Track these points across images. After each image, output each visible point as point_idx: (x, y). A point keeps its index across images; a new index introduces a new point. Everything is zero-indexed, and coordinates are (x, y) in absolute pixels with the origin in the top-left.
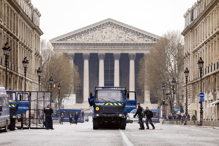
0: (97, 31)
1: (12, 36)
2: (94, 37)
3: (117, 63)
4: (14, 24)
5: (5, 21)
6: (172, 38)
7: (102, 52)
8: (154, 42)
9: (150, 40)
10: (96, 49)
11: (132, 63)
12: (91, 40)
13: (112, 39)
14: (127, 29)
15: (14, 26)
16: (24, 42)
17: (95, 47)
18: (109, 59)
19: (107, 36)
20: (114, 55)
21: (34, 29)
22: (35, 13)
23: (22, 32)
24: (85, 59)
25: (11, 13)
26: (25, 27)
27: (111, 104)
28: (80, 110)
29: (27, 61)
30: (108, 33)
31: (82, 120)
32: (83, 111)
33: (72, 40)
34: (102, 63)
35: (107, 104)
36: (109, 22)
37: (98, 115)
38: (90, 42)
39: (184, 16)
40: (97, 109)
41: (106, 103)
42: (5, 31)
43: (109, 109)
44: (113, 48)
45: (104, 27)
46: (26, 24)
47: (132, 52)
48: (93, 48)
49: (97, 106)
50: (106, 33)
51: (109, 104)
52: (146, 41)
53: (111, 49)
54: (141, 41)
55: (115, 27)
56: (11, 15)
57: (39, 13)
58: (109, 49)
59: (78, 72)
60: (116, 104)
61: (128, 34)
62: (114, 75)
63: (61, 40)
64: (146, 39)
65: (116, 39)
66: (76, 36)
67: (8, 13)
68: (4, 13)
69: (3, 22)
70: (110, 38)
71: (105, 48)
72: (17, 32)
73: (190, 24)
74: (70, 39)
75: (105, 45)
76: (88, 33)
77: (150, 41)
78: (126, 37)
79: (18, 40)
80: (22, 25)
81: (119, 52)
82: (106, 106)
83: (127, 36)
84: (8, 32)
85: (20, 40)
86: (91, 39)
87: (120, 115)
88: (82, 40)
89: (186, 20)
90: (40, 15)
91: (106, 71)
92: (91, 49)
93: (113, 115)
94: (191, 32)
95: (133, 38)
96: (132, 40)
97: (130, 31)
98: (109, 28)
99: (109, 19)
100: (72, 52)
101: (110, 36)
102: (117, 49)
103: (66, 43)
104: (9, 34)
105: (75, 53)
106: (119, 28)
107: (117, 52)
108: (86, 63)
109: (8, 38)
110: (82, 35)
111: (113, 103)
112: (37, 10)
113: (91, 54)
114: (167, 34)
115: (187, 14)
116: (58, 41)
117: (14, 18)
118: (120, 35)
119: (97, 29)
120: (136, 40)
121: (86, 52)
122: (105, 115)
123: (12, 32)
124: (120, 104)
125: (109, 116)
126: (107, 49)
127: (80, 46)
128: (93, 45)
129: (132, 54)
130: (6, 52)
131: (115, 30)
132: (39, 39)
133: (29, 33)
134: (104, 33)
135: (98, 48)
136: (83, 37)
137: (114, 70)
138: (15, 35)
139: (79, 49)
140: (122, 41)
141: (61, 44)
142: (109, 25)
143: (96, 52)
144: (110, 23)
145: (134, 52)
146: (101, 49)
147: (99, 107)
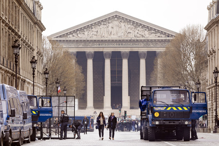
0: (102, 26)
1: (14, 32)
2: (99, 33)
3: (125, 63)
4: (16, 18)
5: (6, 15)
6: (193, 33)
7: (108, 49)
8: (168, 38)
9: (162, 35)
10: (101, 46)
11: (143, 63)
12: (95, 37)
13: (119, 35)
14: (136, 24)
15: (16, 21)
16: (26, 39)
17: (99, 45)
18: (116, 58)
19: (114, 31)
20: (122, 53)
21: (35, 23)
22: (37, 6)
23: (24, 27)
24: (89, 58)
25: (13, 5)
26: (26, 22)
27: (175, 109)
28: (89, 117)
29: (36, 61)
30: (115, 28)
31: (91, 128)
32: (92, 118)
33: (73, 36)
34: (108, 63)
35: (169, 109)
36: (116, 15)
37: (157, 123)
38: (94, 38)
39: (208, 8)
40: (157, 115)
41: (167, 107)
42: (7, 26)
43: (172, 115)
44: (121, 46)
45: (110, 21)
46: (28, 18)
47: (143, 50)
48: (98, 46)
49: (157, 111)
50: (112, 28)
51: (172, 109)
52: (159, 37)
53: (118, 46)
54: (153, 37)
55: (123, 21)
56: (12, 8)
57: (40, 5)
58: (116, 46)
59: (82, 73)
60: (180, 109)
61: (138, 28)
62: (122, 77)
63: (60, 36)
64: (159, 34)
65: (124, 35)
66: (78, 32)
67: (9, 6)
68: (6, 6)
69: (4, 16)
70: (117, 33)
71: (112, 46)
72: (19, 28)
73: (215, 17)
74: (71, 36)
75: (111, 42)
76: (92, 28)
77: (163, 38)
78: (136, 33)
79: (19, 37)
80: (24, 19)
81: (128, 50)
82: (168, 110)
83: (137, 31)
84: (10, 28)
85: (22, 37)
86: (95, 35)
87: (186, 123)
88: (85, 36)
89: (210, 13)
90: (42, 8)
91: (112, 72)
92: (95, 46)
93: (177, 123)
94: (217, 26)
95: (143, 34)
96: (142, 36)
97: (140, 26)
98: (116, 23)
99: (116, 12)
100: (73, 50)
101: (117, 32)
102: (125, 46)
103: (67, 40)
104: (10, 29)
105: (77, 52)
106: (128, 22)
107: (125, 50)
108: (90, 63)
109: (9, 35)
110: (85, 30)
111: (176, 107)
112: (39, 2)
113: (95, 52)
114: (186, 29)
115: (212, 6)
116: (57, 37)
117: (16, 11)
118: (129, 31)
119: (102, 23)
120: (147, 35)
121: (90, 50)
122: (167, 123)
123: (13, 28)
124: (186, 109)
125: (172, 123)
126: (113, 46)
127: (83, 43)
128: (98, 42)
129: (143, 52)
130: (16, 51)
131: (123, 24)
132: (41, 35)
133: (31, 29)
134: (110, 28)
135: (104, 46)
136: (86, 33)
137: (122, 71)
138: (17, 31)
139: (81, 46)
140: (131, 37)
141: (60, 40)
142: (116, 19)
143: (101, 50)
144: (117, 17)
145: (145, 50)
146: (106, 46)
147: (159, 112)
